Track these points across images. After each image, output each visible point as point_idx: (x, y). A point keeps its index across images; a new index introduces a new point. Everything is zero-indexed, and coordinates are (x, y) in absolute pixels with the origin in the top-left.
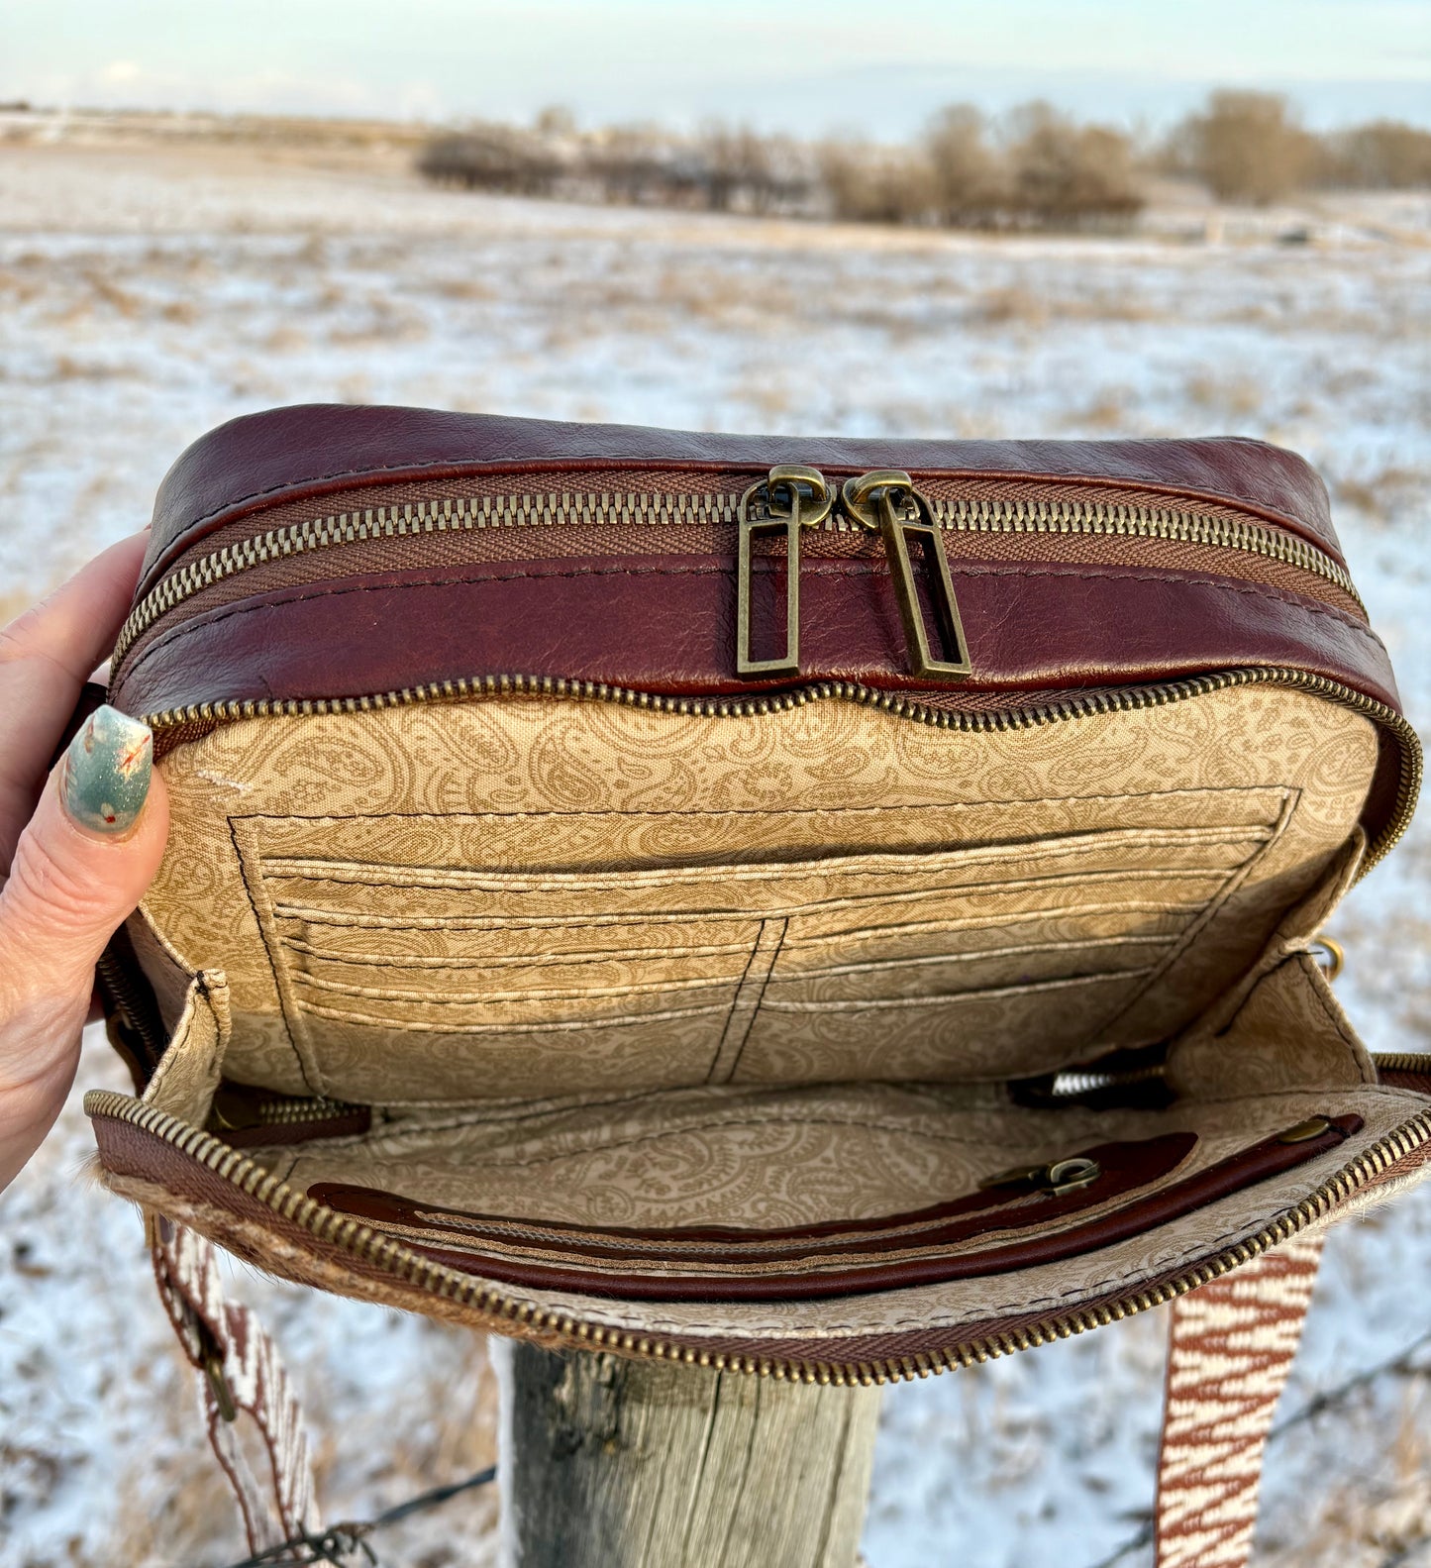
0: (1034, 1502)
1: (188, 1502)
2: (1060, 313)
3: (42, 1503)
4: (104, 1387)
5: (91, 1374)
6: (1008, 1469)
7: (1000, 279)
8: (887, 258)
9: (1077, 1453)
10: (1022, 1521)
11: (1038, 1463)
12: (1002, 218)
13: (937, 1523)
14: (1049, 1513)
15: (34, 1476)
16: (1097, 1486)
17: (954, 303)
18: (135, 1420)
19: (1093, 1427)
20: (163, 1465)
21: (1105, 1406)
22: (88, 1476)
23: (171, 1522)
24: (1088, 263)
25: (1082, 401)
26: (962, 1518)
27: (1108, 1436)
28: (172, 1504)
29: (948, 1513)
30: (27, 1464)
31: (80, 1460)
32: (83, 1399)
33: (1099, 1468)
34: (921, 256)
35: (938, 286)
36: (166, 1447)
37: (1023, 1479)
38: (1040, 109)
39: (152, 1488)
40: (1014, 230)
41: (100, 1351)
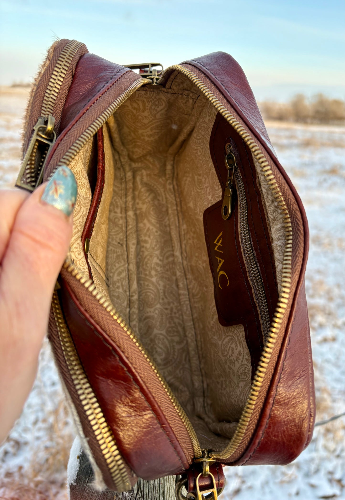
0: (294, 490)
1: (51, 461)
2: (323, 145)
3: (15, 455)
4: (35, 423)
5: (32, 418)
6: (286, 478)
7: (308, 136)
8: (279, 130)
9: (307, 475)
10: (290, 495)
11: (296, 478)
12: (309, 121)
13: (264, 494)
14: (297, 494)
15: (13, 447)
16: (313, 486)
17: (295, 141)
18: (41, 434)
19: (313, 467)
20: (47, 448)
21: (317, 461)
22: (27, 448)
23: (46, 466)
24: (332, 133)
25: (328, 167)
26: (271, 492)
27: (317, 471)
28: (47, 460)
29: (267, 490)
30: (12, 443)
31: (26, 443)
32: (30, 426)
33: (314, 481)
34: (287, 130)
35: (292, 137)
36: (48, 444)
37: (290, 482)
38: (320, 96)
39: (42, 455)
40: (312, 124)
41: (37, 411)
